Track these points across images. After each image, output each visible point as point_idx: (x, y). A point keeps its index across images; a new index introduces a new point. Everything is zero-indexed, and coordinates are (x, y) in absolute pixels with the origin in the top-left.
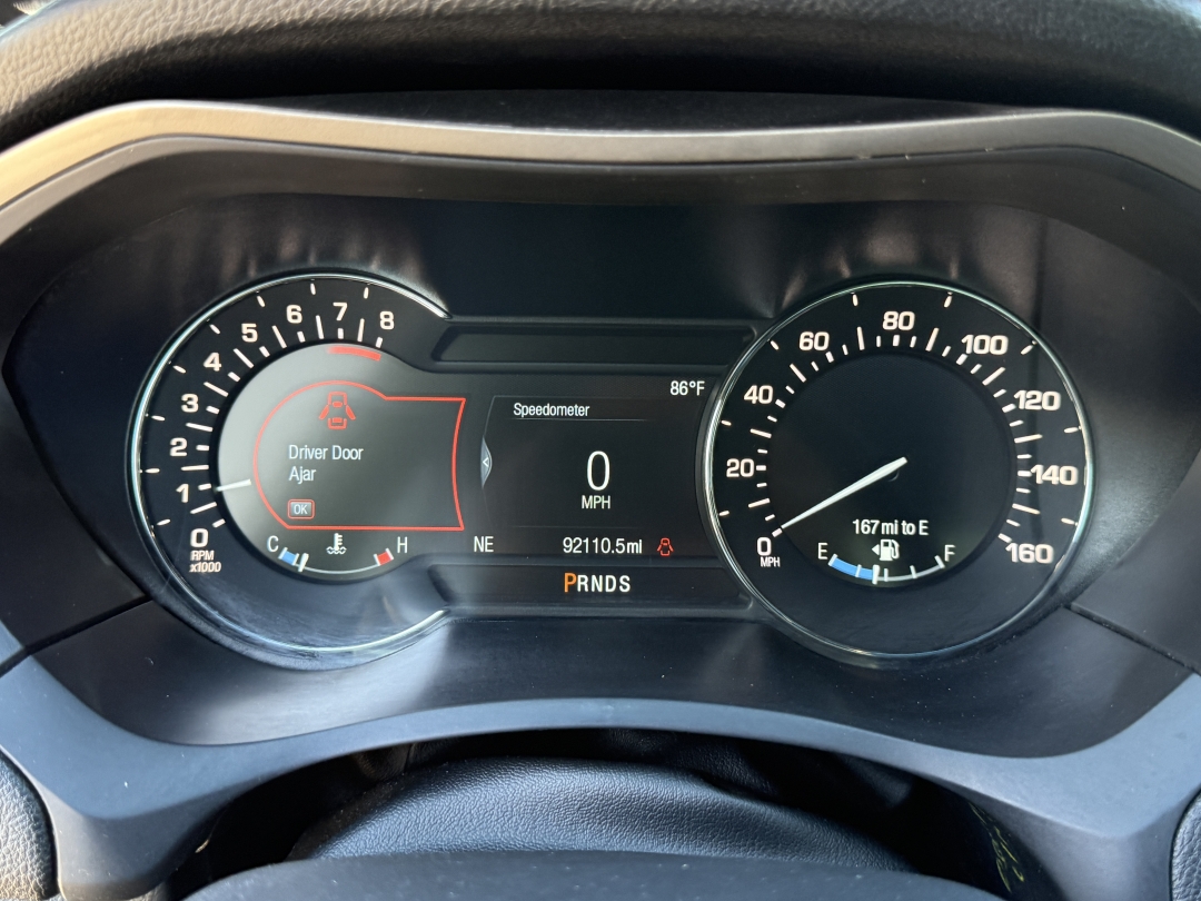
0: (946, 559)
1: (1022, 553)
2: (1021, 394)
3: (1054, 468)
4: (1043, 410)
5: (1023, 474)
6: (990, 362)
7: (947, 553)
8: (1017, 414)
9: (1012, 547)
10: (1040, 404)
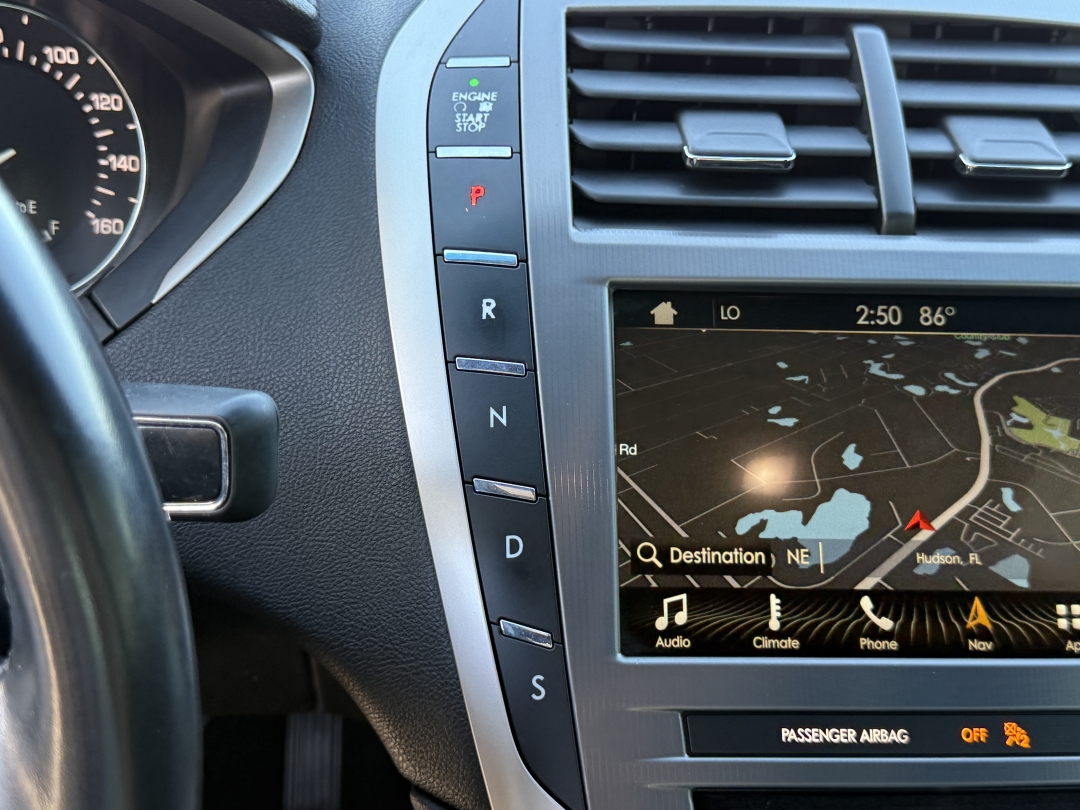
0: (54, 233)
1: (103, 226)
2: (94, 97)
3: (123, 158)
4: (112, 110)
5: (103, 162)
6: (68, 70)
7: (54, 228)
8: (95, 113)
9: (95, 222)
10: (108, 106)
